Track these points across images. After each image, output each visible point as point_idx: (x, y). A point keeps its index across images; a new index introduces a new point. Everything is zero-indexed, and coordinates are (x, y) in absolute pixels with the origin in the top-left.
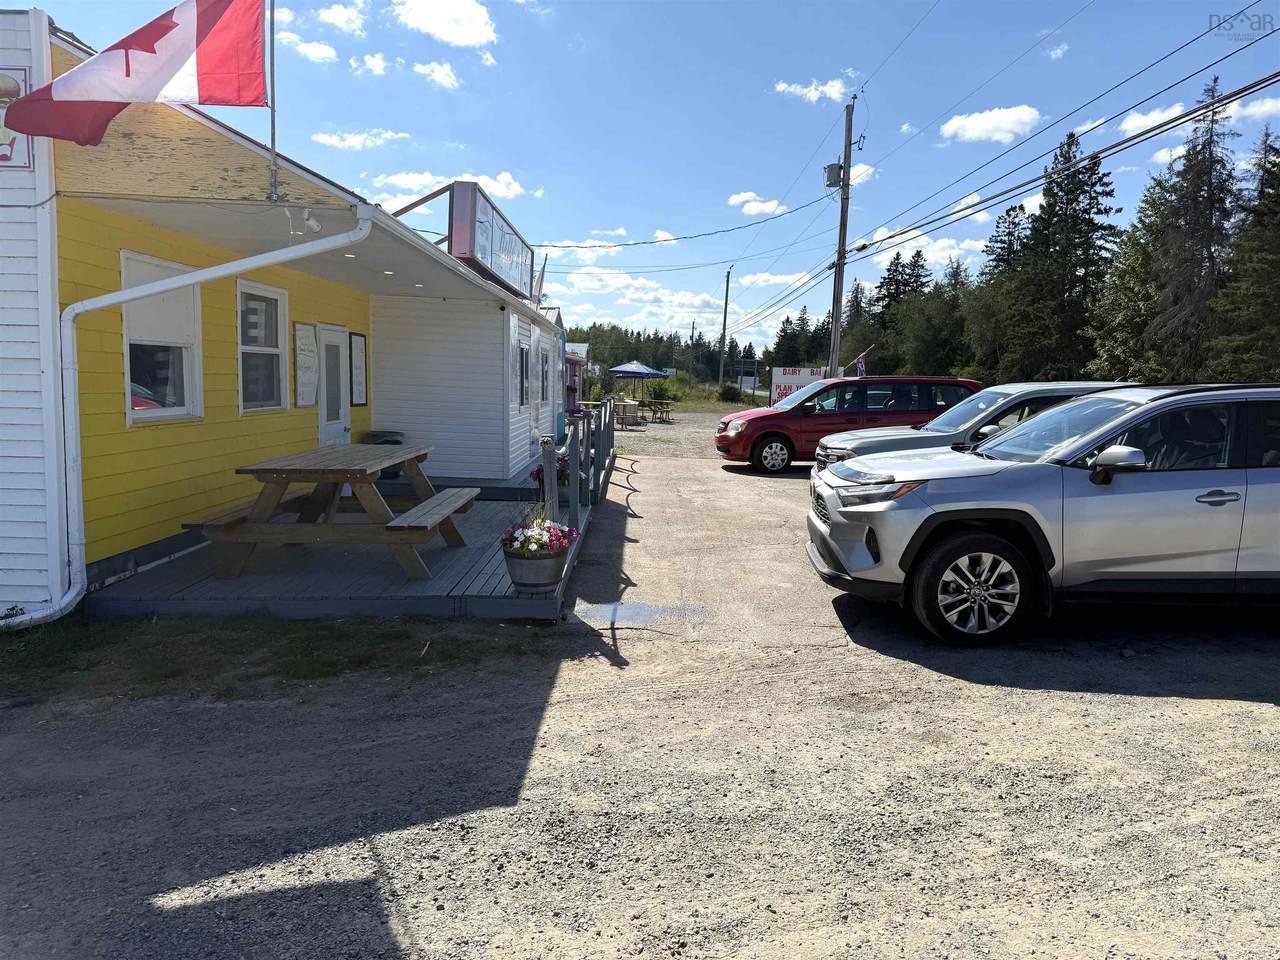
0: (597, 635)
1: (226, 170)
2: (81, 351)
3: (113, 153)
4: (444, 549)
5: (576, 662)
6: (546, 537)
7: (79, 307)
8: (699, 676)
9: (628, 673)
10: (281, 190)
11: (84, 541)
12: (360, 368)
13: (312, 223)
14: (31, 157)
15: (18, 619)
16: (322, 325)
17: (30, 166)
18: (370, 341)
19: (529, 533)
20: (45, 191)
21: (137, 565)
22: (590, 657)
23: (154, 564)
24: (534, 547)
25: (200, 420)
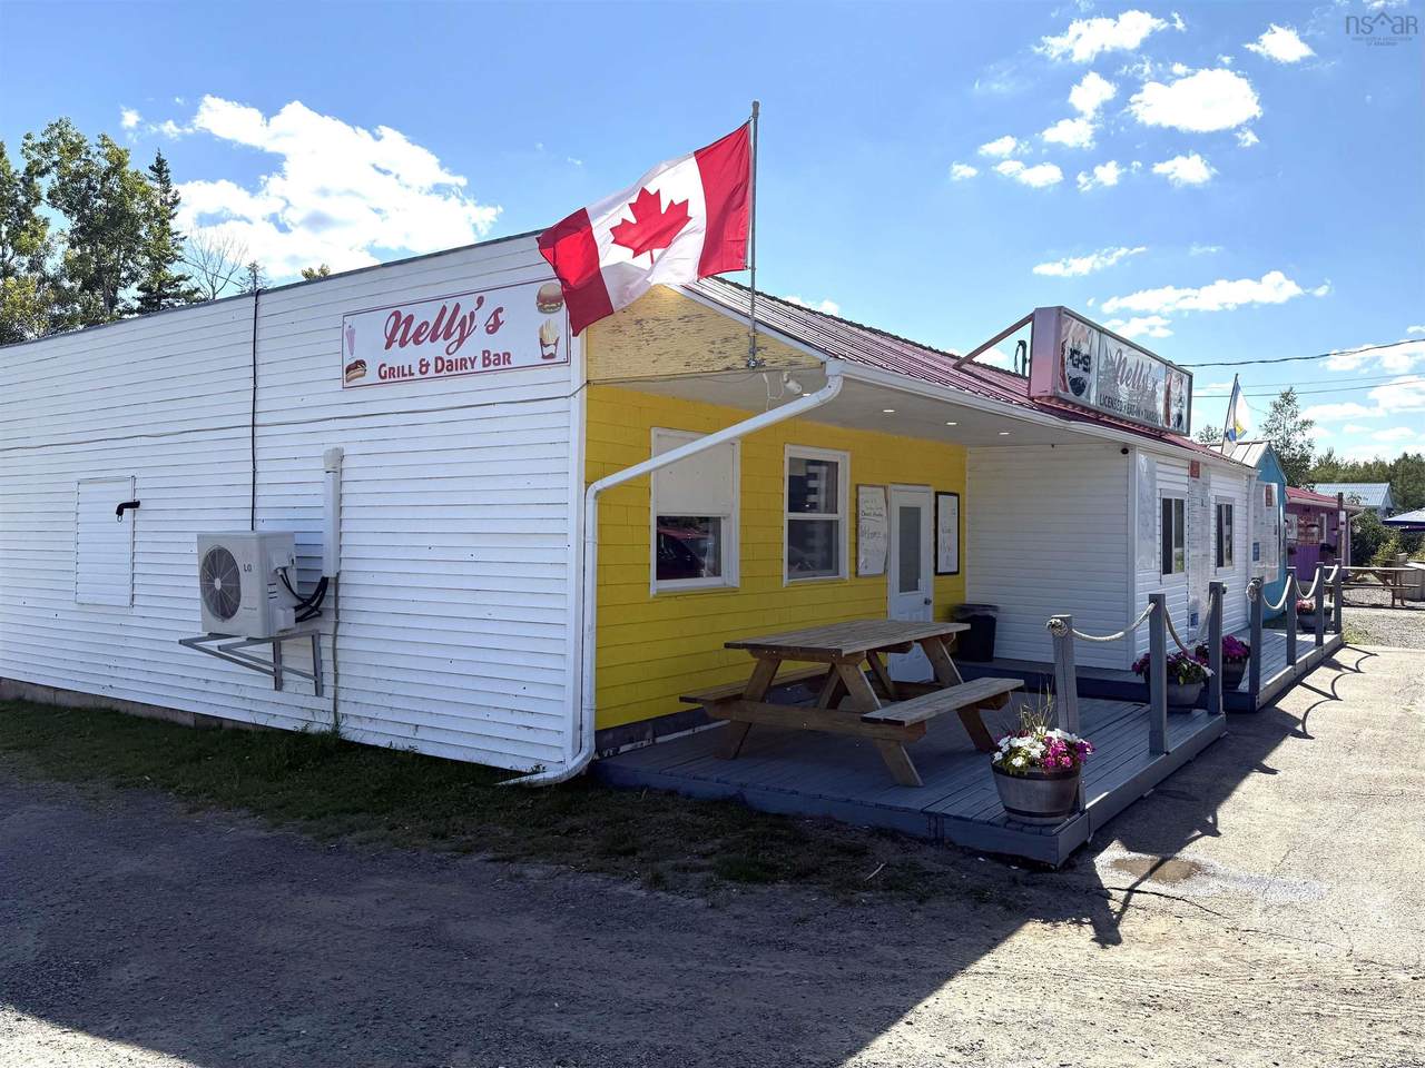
0: (1105, 895)
1: (713, 343)
2: (601, 526)
3: (628, 340)
4: (970, 753)
5: (1048, 926)
6: (1036, 753)
7: (599, 485)
8: (1217, 982)
9: (1113, 954)
10: (759, 356)
11: (594, 707)
12: (949, 531)
13: (792, 385)
14: (569, 353)
15: (536, 777)
16: (895, 487)
17: (567, 362)
18: (966, 500)
19: (1017, 742)
20: (577, 380)
21: (655, 736)
22: (1073, 923)
23: (676, 735)
24: (1018, 762)
25: (734, 591)
